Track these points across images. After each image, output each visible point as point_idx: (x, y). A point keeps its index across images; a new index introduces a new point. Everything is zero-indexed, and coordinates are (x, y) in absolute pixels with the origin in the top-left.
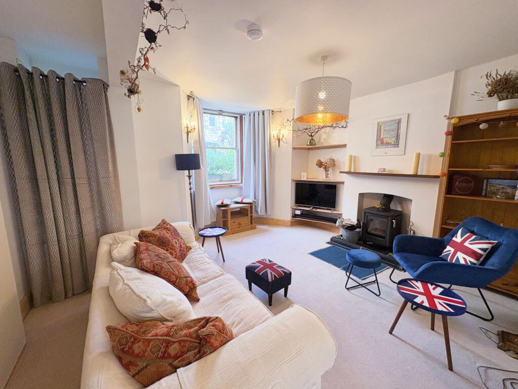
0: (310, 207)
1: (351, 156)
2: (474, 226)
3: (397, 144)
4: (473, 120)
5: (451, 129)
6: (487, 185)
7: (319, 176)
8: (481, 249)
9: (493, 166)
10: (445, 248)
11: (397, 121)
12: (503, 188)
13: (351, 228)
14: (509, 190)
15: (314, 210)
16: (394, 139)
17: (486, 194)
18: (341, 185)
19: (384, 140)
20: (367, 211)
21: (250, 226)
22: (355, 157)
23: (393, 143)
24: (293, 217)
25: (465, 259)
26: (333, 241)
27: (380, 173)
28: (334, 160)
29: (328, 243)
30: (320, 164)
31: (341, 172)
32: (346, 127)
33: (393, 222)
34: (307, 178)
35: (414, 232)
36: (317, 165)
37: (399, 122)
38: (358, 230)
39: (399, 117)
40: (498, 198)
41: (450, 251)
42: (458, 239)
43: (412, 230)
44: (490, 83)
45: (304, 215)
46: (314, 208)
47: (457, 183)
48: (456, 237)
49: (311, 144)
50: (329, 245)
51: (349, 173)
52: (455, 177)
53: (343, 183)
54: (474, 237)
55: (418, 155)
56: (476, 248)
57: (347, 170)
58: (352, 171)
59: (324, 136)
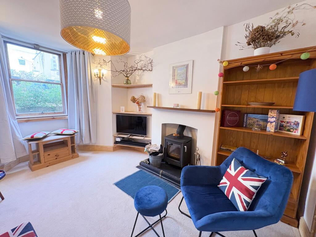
0: (128, 135)
1: (155, 94)
2: (243, 157)
3: (186, 85)
4: (238, 64)
5: (222, 72)
6: (247, 119)
7: (134, 110)
8: (253, 187)
9: (252, 103)
10: (222, 179)
11: (186, 66)
12: (257, 121)
13: (154, 154)
14: (261, 123)
15: (131, 137)
16: (184, 81)
17: (246, 125)
18: (150, 117)
19: (178, 81)
20: (167, 138)
21: (71, 156)
22: (158, 94)
23: (183, 84)
24: (114, 143)
25: (240, 196)
26: (142, 165)
27: (175, 107)
28: (144, 97)
29: (138, 167)
30: (134, 100)
31: (148, 107)
32: (151, 71)
33: (185, 148)
34: (125, 111)
35: (199, 156)
36: (132, 100)
37: (187, 67)
38: (160, 155)
39: (186, 63)
40: (256, 129)
41: (226, 183)
42: (232, 171)
43: (198, 154)
44: (248, 35)
45: (124, 141)
46: (131, 135)
47: (228, 116)
48: (230, 169)
49: (127, 83)
50: (138, 170)
51: (154, 107)
52: (226, 112)
53: (151, 115)
54: (246, 171)
55: (201, 93)
56: (248, 184)
57: (152, 105)
58: (157, 106)
59: (138, 78)
